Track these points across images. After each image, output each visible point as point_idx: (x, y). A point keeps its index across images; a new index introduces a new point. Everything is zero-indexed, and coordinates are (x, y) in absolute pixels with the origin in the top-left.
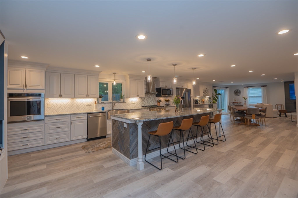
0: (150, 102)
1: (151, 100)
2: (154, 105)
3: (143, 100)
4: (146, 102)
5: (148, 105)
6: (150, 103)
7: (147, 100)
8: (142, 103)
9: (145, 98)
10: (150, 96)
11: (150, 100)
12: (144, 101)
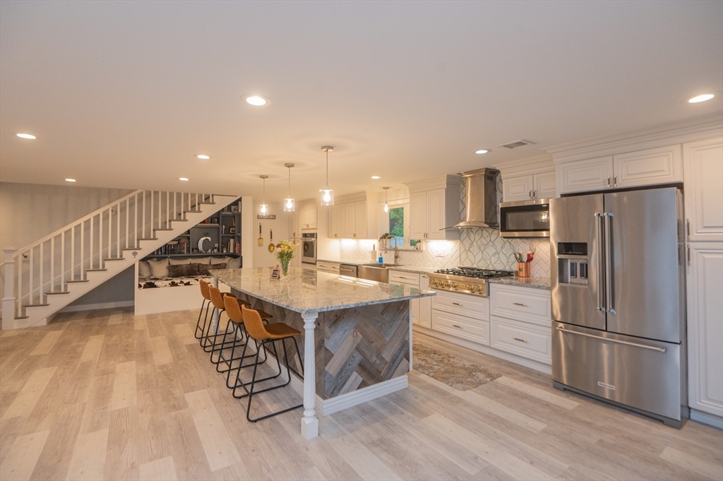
0: (494, 255)
1: (494, 251)
2: (475, 266)
3: (467, 249)
4: (479, 256)
5: (469, 266)
6: (494, 259)
7: (482, 248)
8: (464, 256)
9: (475, 243)
10: (493, 237)
11: (491, 251)
12: (469, 250)
